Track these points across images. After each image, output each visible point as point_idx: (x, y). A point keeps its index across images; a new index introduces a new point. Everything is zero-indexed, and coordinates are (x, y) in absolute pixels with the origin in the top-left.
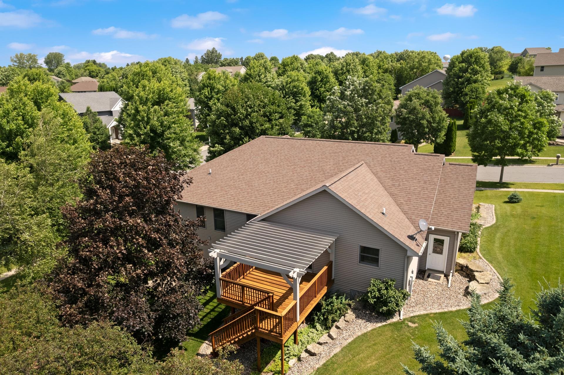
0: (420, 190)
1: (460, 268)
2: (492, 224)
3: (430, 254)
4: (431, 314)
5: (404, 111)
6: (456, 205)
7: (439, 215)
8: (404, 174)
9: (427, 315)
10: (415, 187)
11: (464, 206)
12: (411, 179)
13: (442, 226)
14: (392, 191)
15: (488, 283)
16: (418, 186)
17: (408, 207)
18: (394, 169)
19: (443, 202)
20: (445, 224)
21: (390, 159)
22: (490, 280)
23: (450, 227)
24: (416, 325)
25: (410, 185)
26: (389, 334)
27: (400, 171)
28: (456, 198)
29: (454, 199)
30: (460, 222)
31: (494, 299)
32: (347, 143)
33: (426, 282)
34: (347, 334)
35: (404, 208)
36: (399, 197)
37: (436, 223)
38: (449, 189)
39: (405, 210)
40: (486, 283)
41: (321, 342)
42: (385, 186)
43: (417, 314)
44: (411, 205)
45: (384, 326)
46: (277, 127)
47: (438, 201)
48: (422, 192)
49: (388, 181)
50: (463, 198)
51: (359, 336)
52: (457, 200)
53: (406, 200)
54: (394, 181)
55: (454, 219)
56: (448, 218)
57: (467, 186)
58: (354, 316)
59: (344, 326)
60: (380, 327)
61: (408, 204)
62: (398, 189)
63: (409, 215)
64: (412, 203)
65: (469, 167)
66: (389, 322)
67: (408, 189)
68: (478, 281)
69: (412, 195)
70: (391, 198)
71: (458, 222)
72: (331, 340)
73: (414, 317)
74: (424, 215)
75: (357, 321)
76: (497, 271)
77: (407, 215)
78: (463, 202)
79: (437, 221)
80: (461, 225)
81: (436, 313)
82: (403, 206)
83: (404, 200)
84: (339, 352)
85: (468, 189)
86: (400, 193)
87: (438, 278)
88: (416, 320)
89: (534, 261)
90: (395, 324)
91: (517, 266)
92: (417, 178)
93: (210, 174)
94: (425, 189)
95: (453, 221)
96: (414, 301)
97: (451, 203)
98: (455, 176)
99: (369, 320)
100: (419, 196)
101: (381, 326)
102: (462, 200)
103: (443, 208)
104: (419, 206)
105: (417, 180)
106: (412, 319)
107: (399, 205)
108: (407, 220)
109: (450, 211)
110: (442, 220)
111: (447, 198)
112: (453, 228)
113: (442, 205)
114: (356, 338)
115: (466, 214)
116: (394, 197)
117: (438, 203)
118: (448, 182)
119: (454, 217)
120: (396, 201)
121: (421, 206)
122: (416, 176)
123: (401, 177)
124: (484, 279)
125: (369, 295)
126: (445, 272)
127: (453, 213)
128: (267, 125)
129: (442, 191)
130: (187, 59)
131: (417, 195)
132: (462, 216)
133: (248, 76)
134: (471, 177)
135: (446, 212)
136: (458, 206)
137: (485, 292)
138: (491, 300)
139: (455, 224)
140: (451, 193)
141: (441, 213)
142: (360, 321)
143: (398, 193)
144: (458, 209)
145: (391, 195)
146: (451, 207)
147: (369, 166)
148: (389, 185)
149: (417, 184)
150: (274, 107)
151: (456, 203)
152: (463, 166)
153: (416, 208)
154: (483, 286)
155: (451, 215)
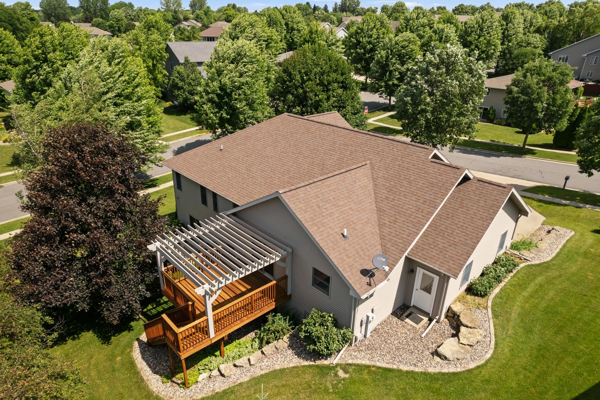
0: (413, 211)
1: (452, 315)
2: (542, 261)
3: (417, 290)
4: (373, 366)
5: (515, 89)
6: (459, 238)
7: (432, 246)
8: (406, 185)
9: (368, 367)
10: (410, 207)
11: (468, 242)
12: (410, 195)
13: (428, 261)
14: (382, 205)
15: (471, 346)
16: (414, 205)
17: (390, 230)
18: (398, 177)
19: (445, 230)
20: (434, 261)
21: (400, 163)
22: (475, 343)
23: (438, 266)
24: (347, 376)
25: (405, 202)
26: (308, 377)
27: (403, 181)
28: (464, 228)
29: (460, 229)
30: (453, 262)
31: (464, 370)
32: (364, 135)
33: (399, 322)
34: (267, 364)
35: (384, 231)
36: (386, 215)
37: (423, 256)
38: (461, 215)
39: (383, 234)
40: (468, 345)
41: (237, 364)
42: (378, 198)
43: (357, 363)
44: (394, 228)
45: (310, 366)
46: (334, 99)
47: (440, 228)
48: (414, 214)
49: (384, 191)
50: (473, 231)
51: (275, 370)
52: (464, 231)
53: (391, 221)
54: (390, 193)
55: (447, 256)
56: (440, 253)
57: (485, 214)
58: (286, 345)
59: (270, 353)
60: (304, 366)
61: (391, 227)
62: (390, 205)
63: (385, 241)
64: (396, 226)
65: (501, 188)
66: (318, 362)
67: (401, 206)
68: (459, 340)
69: (402, 216)
70: (375, 215)
71: (451, 261)
72: (248, 366)
73: (350, 365)
74: (401, 245)
75: (288, 350)
76: (495, 332)
77: (383, 240)
78: (470, 236)
79: (426, 254)
80: (452, 265)
81: (380, 368)
82: (384, 228)
83: (390, 220)
84: (247, 382)
85: (484, 220)
86: (390, 211)
87: (418, 321)
88: (350, 370)
89: (559, 330)
90: (322, 368)
91: (529, 331)
92: (418, 195)
93: (221, 150)
94: (420, 210)
95: (445, 259)
96: (367, 343)
97: (455, 233)
98: (477, 198)
99: (299, 355)
100: (409, 218)
101: (306, 366)
102: (469, 233)
103: (441, 237)
104: (402, 232)
105: (416, 197)
106: (345, 368)
107: (381, 225)
108: (379, 247)
109: (449, 244)
110: (433, 254)
111: (453, 227)
112: (440, 267)
113: (441, 234)
114: (272, 371)
115: (465, 253)
116: (381, 213)
117: (439, 230)
118: (464, 205)
119: (449, 254)
120: (380, 219)
121: (404, 233)
122: (418, 192)
123: (401, 189)
124: (468, 339)
125: (303, 327)
126: (430, 315)
127: (450, 247)
128: (323, 96)
129: (452, 214)
130: (326, 5)
131: (407, 218)
132: (459, 255)
133: (359, 31)
134: (495, 203)
135: (443, 244)
136: (461, 239)
137: (460, 356)
138: (459, 370)
139: (445, 262)
140: (460, 220)
141: (436, 245)
142: (290, 352)
143: (387, 210)
144: (458, 244)
145: (379, 210)
146: (452, 239)
147: (373, 168)
148: (382, 196)
149: (415, 202)
150: (334, 75)
151: (459, 235)
152: (493, 186)
153: (398, 233)
154: (462, 347)
155: (446, 249)
